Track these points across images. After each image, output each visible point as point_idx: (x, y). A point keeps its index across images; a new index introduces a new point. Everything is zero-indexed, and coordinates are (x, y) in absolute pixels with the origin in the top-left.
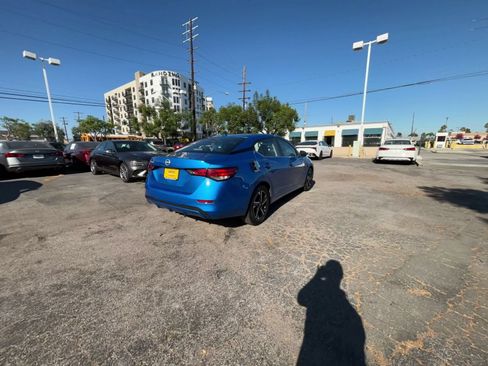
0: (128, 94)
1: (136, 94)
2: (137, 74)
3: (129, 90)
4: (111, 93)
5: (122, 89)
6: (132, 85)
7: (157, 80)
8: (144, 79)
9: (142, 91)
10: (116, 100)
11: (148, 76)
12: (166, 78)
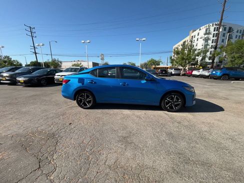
0: (184, 45)
1: (188, 43)
2: (192, 31)
3: (185, 42)
4: (176, 46)
5: (182, 42)
6: (188, 39)
7: (203, 32)
8: (193, 34)
9: (191, 41)
10: (177, 48)
11: (198, 31)
12: (209, 28)
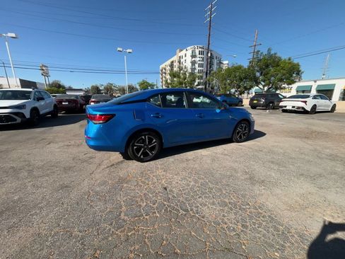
0: (172, 65)
1: (176, 64)
2: (178, 51)
3: (173, 62)
4: (163, 66)
5: (169, 62)
6: (175, 58)
7: (189, 53)
8: (181, 54)
9: (179, 62)
10: (165, 69)
11: (184, 51)
12: (195, 50)
